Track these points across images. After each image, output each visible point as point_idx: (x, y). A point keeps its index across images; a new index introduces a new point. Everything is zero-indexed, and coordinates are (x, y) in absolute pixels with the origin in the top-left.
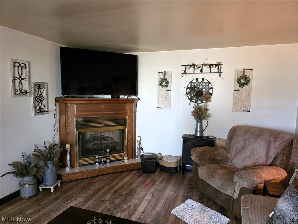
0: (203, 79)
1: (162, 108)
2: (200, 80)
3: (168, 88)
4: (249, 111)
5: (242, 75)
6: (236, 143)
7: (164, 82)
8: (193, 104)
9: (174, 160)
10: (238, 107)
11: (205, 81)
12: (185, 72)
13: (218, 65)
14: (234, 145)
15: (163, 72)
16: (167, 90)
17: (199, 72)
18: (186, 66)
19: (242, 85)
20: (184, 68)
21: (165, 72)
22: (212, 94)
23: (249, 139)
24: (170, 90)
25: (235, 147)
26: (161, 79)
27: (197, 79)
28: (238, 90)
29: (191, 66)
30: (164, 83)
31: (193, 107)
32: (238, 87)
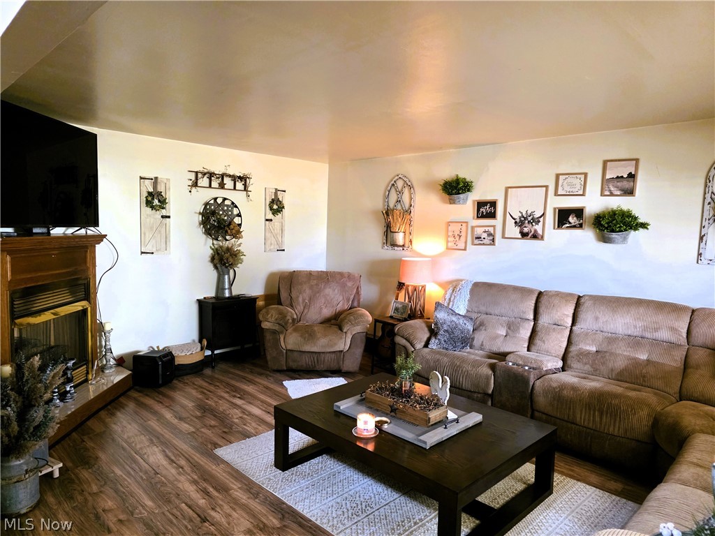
0: (225, 199)
1: (153, 253)
2: (219, 201)
3: (164, 212)
4: (284, 250)
5: (273, 197)
6: (300, 294)
7: (155, 200)
8: (210, 241)
9: (195, 348)
10: (271, 244)
11: (227, 202)
12: (195, 184)
13: (243, 179)
14: (298, 297)
15: (152, 179)
16: (162, 217)
17: (217, 186)
18: (197, 173)
19: (275, 212)
20: (193, 176)
21: (156, 178)
22: (240, 225)
23: (317, 285)
24: (169, 217)
25: (300, 299)
26: (150, 194)
27: (215, 199)
28: (271, 220)
29: (204, 174)
30: (156, 202)
31: (211, 247)
32: (270, 216)
